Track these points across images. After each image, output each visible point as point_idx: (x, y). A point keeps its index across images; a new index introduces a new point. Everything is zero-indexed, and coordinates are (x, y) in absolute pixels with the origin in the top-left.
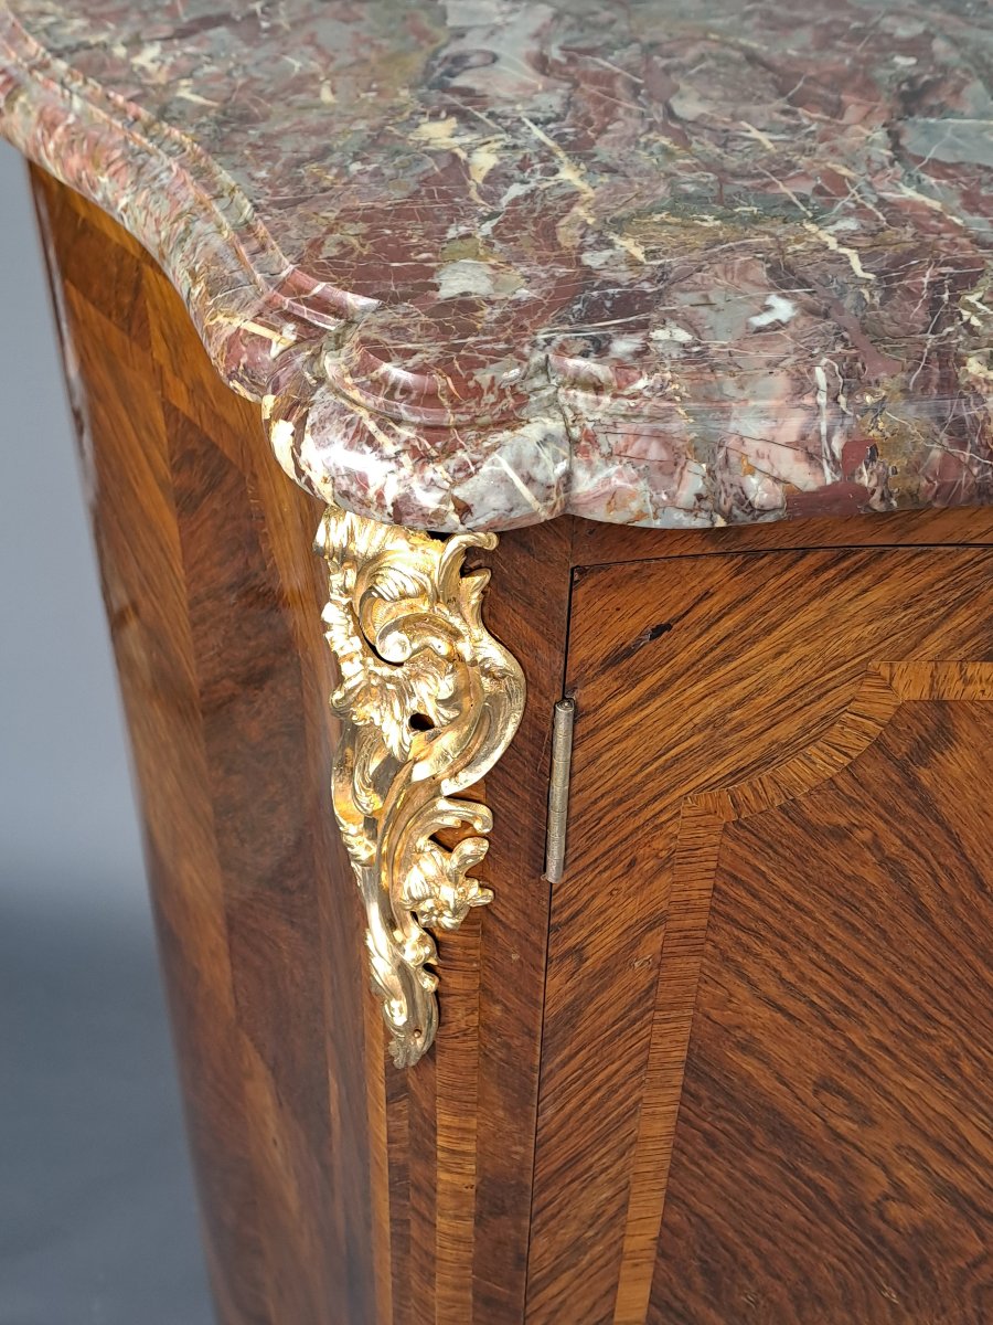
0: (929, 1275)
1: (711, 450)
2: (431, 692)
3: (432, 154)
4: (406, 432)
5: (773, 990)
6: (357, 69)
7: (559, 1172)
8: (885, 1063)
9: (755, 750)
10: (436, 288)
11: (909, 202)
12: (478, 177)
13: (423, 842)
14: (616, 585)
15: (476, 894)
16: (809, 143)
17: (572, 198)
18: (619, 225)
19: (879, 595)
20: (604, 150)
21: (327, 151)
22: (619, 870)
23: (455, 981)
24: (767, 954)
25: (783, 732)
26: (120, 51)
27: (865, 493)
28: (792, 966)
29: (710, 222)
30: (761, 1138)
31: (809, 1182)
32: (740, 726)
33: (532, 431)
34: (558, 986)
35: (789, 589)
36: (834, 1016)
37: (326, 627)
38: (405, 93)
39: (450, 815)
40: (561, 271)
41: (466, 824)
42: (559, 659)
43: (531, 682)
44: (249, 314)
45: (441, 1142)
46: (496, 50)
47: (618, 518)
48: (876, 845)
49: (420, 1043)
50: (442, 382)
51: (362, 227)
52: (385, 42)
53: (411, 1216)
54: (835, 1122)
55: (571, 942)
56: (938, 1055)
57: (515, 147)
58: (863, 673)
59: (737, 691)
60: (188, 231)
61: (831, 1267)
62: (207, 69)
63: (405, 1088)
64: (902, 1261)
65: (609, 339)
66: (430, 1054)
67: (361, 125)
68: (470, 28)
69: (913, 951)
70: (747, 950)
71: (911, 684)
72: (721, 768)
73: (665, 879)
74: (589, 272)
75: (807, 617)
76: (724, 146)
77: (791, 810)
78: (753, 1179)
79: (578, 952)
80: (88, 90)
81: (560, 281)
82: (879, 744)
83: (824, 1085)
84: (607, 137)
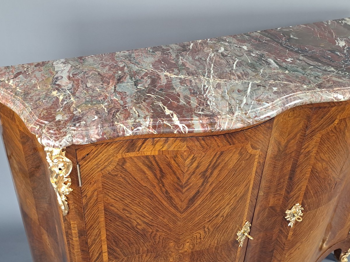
0: (146, 236)
1: (88, 136)
2: (61, 165)
3: (54, 97)
4: (53, 138)
5: (113, 197)
6: (42, 82)
7: (90, 228)
8: (131, 205)
9: (103, 167)
10: (55, 119)
11: (114, 99)
12: (60, 101)
13: (63, 184)
14: (81, 150)
15: (71, 190)
16: (104, 90)
17: (72, 103)
18: (78, 107)
19: (112, 147)
20: (77, 94)
21: (40, 98)
22: (89, 184)
23: (70, 202)
24: (111, 192)
25: (106, 164)
26: (7, 82)
27: (105, 138)
28: (115, 193)
29: (90, 105)
30: (117, 219)
31: (126, 224)
32: (100, 164)
33: (68, 136)
34: (84, 201)
35: (102, 148)
36: (122, 199)
37: (47, 159)
38: (50, 86)
39: (66, 180)
40: (71, 115)
41: (68, 181)
42: (76, 159)
43: (73, 163)
44: (33, 125)
45: (72, 226)
46: (63, 76)
47: (78, 144)
48: (121, 176)
49: (66, 212)
50: (57, 132)
51: (46, 111)
52: (46, 75)
53: (70, 239)
54: (127, 215)
55: (85, 194)
56: (137, 203)
57: (65, 95)
58: (113, 156)
59: (99, 160)
60: (23, 113)
61: (133, 238)
62: (21, 84)
63: (66, 219)
64: (142, 235)
65: (76, 124)
66: (68, 213)
67: (44, 93)
68: (59, 71)
69: (130, 189)
70: (109, 192)
71: (119, 156)
72: (99, 169)
73: (95, 184)
74: (74, 115)
75: (105, 150)
76: (93, 92)
77: (109, 173)
78: (118, 225)
79: (86, 195)
80: (3, 90)
81: (71, 116)
82: (118, 164)
83: (124, 209)
84: (78, 91)
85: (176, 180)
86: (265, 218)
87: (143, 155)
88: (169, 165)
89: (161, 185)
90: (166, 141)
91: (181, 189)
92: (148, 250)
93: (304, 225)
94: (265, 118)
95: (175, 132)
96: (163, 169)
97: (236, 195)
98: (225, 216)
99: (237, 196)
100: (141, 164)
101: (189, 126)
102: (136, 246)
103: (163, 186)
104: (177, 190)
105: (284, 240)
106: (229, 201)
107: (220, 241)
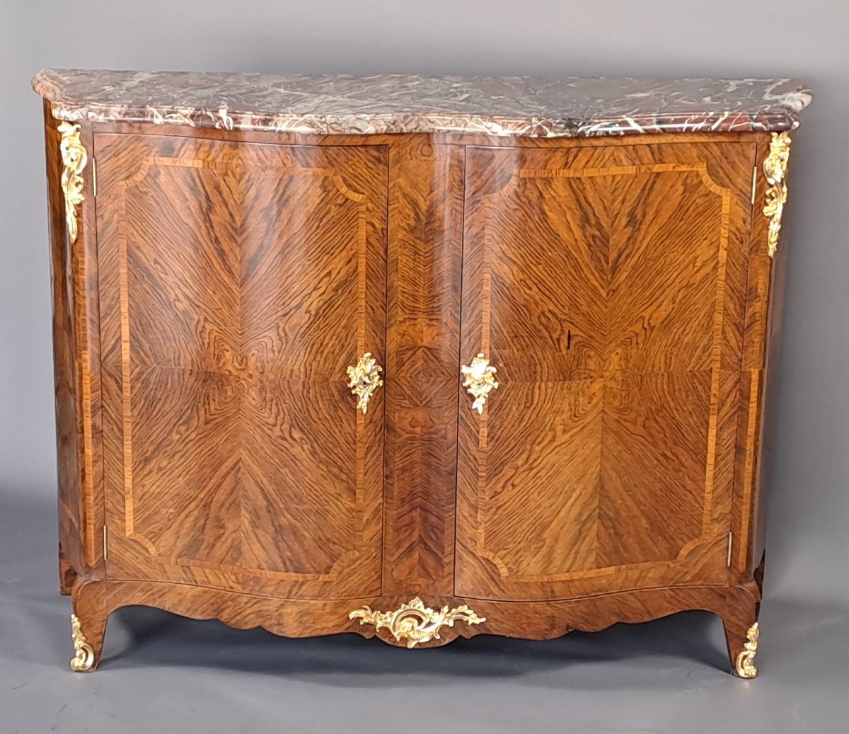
5: (141, 232)
8: (166, 255)
9: (128, 173)
13: (73, 186)
14: (100, 137)
15: (82, 198)
19: (142, 143)
22: (108, 197)
24: (138, 223)
25: (132, 169)
30: (146, 278)
31: (158, 294)
32: (125, 167)
34: (99, 224)
36: (154, 241)
39: (78, 179)
41: (80, 181)
42: (92, 150)
43: (88, 153)
48: (153, 197)
49: (75, 237)
54: (160, 274)
55: (100, 214)
56: (175, 253)
59: (123, 160)
61: (168, 326)
64: (183, 323)
69: (165, 224)
70: (134, 221)
71: (151, 161)
72: (123, 176)
73: (117, 201)
77: (136, 187)
78: (146, 291)
79: (102, 216)
82: (148, 174)
83: (155, 261)
85: (228, 218)
86: (419, 373)
87: (183, 165)
88: (217, 188)
89: (208, 225)
90: (212, 146)
91: (236, 237)
92: (192, 360)
93: (508, 415)
94: (351, 128)
95: (217, 126)
96: (210, 195)
97: (329, 274)
98: (313, 313)
99: (333, 276)
100: (180, 181)
101: (235, 119)
102: (173, 344)
103: (212, 227)
104: (232, 238)
105: (472, 446)
106: (316, 281)
107: (311, 370)
